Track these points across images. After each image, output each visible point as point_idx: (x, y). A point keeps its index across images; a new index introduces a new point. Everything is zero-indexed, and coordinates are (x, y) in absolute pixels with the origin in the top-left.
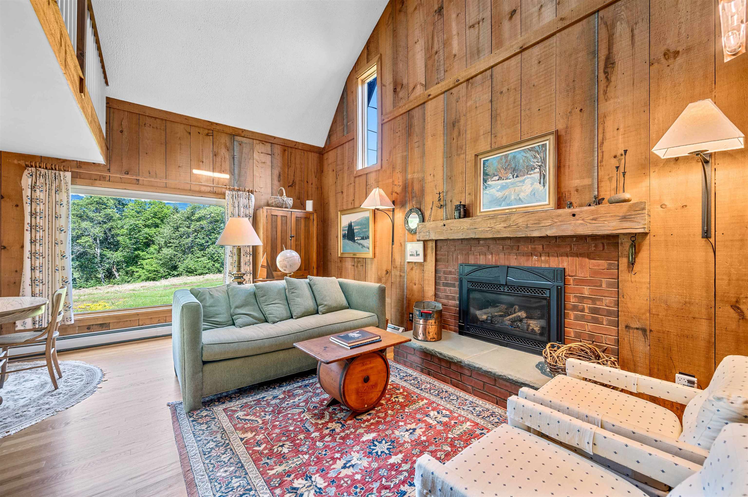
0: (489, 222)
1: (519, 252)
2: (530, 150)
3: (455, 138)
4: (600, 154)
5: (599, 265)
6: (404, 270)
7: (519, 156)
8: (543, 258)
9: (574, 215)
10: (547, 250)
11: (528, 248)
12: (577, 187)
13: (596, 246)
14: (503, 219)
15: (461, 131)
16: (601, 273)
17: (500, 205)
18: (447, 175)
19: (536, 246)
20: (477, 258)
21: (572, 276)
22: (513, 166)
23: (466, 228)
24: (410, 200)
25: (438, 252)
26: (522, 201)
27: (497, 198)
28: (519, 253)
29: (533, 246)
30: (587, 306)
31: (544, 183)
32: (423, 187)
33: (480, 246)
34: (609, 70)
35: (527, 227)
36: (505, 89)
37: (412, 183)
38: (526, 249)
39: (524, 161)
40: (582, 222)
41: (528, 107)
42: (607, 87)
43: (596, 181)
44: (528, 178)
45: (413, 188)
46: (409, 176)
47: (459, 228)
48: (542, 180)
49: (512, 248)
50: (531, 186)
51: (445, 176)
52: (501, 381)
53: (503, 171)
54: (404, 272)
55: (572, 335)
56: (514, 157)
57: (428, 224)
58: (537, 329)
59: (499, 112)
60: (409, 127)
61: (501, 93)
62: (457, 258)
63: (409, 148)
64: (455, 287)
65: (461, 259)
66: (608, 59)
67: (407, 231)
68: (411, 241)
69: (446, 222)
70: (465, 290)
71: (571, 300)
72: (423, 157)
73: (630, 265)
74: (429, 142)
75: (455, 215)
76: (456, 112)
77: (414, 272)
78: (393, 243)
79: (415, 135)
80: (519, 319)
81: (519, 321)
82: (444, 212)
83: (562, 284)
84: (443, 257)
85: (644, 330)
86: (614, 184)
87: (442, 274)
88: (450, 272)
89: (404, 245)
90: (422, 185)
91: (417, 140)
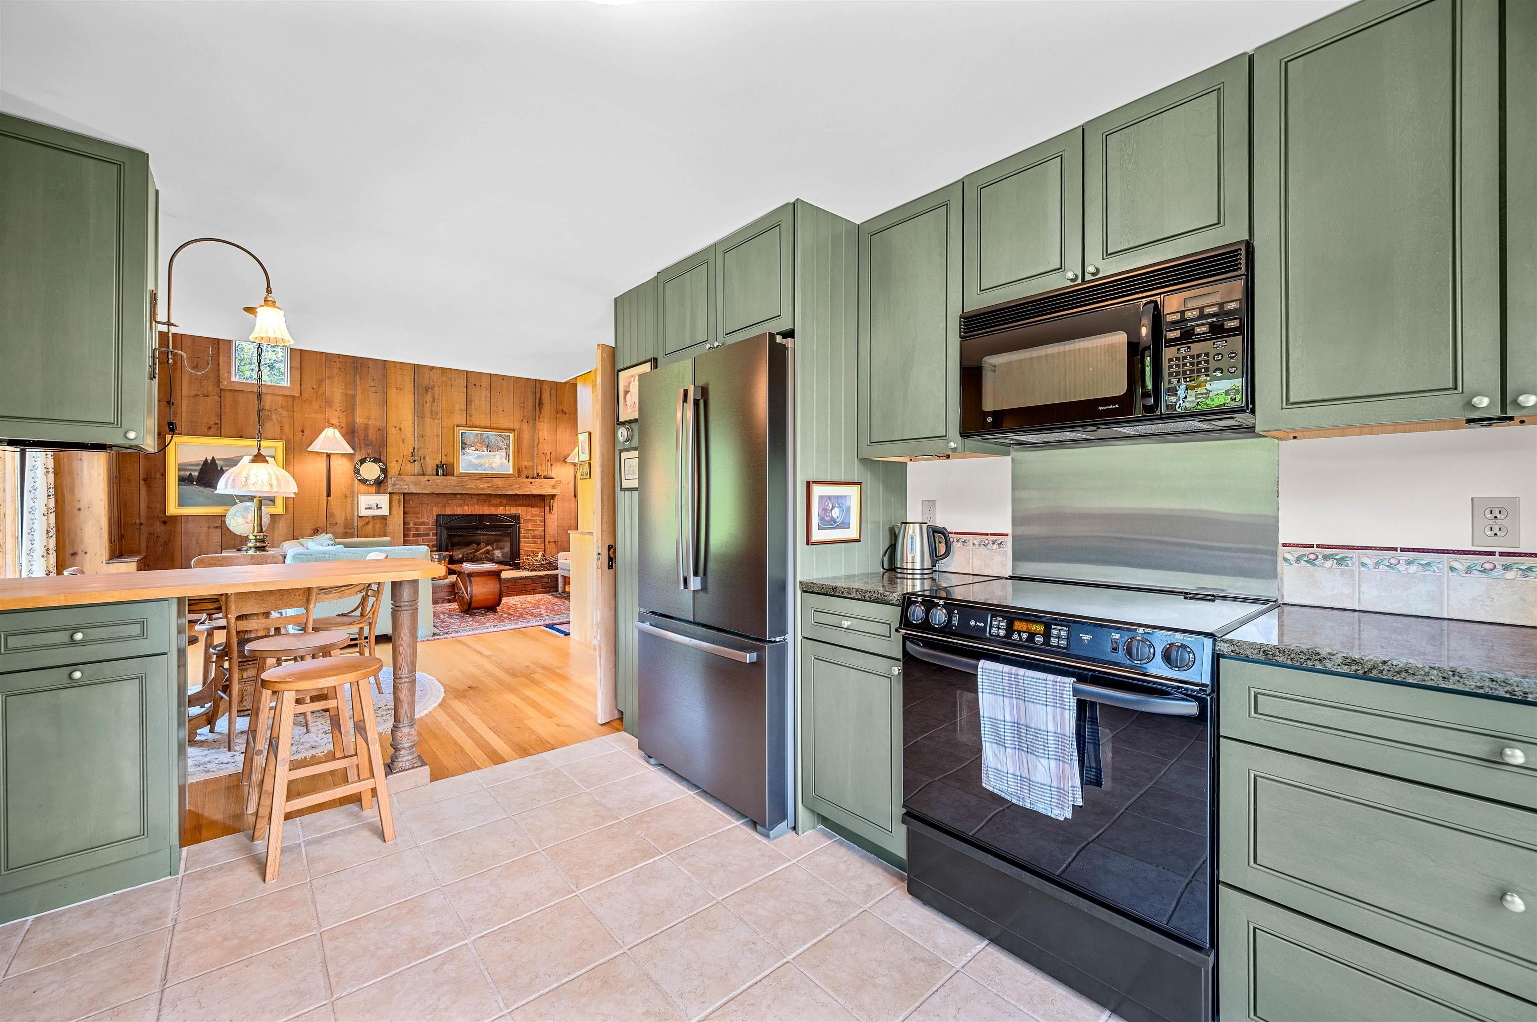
0: (474, 481)
2: (500, 436)
3: (428, 402)
4: (537, 450)
5: (536, 512)
6: (353, 525)
7: (490, 437)
8: (507, 508)
9: (531, 483)
10: (509, 503)
11: (497, 501)
12: (526, 466)
13: (534, 501)
14: (486, 481)
15: (435, 398)
16: (537, 515)
17: (477, 470)
18: (418, 433)
19: (503, 501)
20: (453, 509)
21: (523, 518)
22: (487, 443)
23: (453, 484)
24: (361, 447)
25: (405, 505)
26: (494, 469)
27: (474, 463)
29: (501, 501)
30: (530, 534)
31: (508, 460)
32: (383, 437)
34: (541, 406)
35: (504, 487)
36: (477, 384)
37: (366, 429)
38: (495, 502)
39: (495, 442)
40: (535, 487)
42: (540, 414)
43: (535, 465)
44: (498, 454)
45: (367, 435)
46: (360, 420)
47: (446, 484)
48: (507, 457)
49: (485, 501)
50: (500, 460)
51: (415, 433)
52: (519, 581)
53: (479, 445)
54: (352, 528)
55: (523, 553)
56: (488, 437)
57: (407, 478)
58: (500, 555)
59: (473, 398)
60: (359, 365)
61: (475, 385)
62: (431, 510)
63: (359, 388)
64: (429, 536)
65: (436, 511)
66: (540, 399)
67: (359, 482)
68: (365, 494)
69: (428, 478)
70: (444, 536)
71: (523, 533)
72: (384, 405)
73: (550, 510)
74: (393, 394)
75: (437, 472)
76: (430, 379)
77: (370, 526)
78: (329, 494)
79: (370, 378)
80: (488, 552)
81: (487, 553)
82: (416, 468)
83: (520, 523)
84: (412, 510)
85: (555, 542)
86: (543, 468)
87: (412, 525)
88: (423, 523)
89: (353, 497)
90: (383, 434)
91: (373, 384)
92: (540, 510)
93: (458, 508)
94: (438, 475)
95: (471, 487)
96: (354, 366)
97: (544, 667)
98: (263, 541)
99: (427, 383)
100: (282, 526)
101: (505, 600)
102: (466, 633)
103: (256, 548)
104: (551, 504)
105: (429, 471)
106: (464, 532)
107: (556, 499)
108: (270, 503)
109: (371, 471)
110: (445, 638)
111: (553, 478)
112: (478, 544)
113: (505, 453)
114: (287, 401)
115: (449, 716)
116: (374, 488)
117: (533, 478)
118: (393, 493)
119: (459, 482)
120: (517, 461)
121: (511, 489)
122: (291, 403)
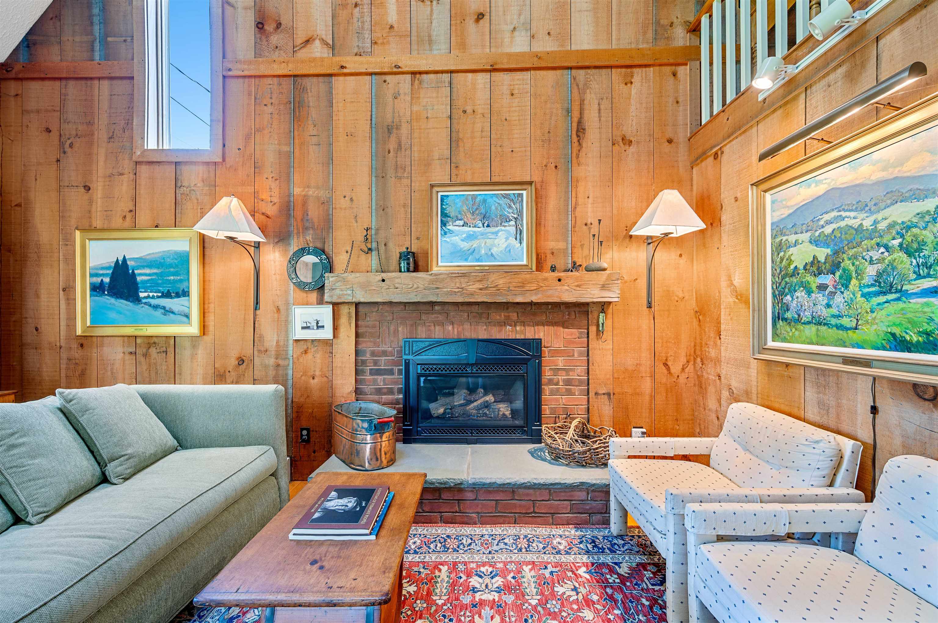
0: (457, 280)
1: (490, 320)
2: (505, 196)
3: (391, 151)
4: (574, 219)
5: (572, 334)
6: (287, 354)
7: (489, 200)
8: (518, 328)
9: (559, 280)
10: (522, 319)
11: (500, 316)
12: (552, 249)
13: (569, 315)
14: (478, 279)
15: (403, 143)
16: (573, 342)
17: (466, 260)
18: (377, 205)
19: (511, 314)
20: (430, 330)
21: (547, 347)
22: (483, 211)
23: (422, 286)
24: (298, 233)
25: (360, 323)
26: (495, 258)
27: (461, 249)
28: (489, 323)
29: (506, 314)
30: (561, 377)
31: (520, 240)
32: (328, 215)
33: (436, 313)
34: (581, 134)
35: (509, 290)
36: (469, 109)
37: (305, 203)
38: (498, 317)
39: (496, 209)
40: (567, 288)
41: (499, 144)
42: (579, 151)
43: (570, 246)
44: (502, 231)
45: (305, 213)
46: (297, 191)
47: (410, 286)
48: (518, 235)
49: (480, 315)
50: (506, 241)
51: (374, 204)
53: (469, 216)
54: (286, 358)
55: (548, 412)
56: (485, 201)
57: (359, 278)
58: (508, 413)
59: (461, 135)
60: (297, 105)
61: (465, 112)
62: (396, 332)
63: (297, 141)
64: (393, 374)
65: (404, 332)
66: (579, 122)
67: (295, 287)
68: (303, 304)
70: (413, 376)
71: (547, 374)
72: (329, 164)
73: (599, 333)
74: (340, 143)
75: (400, 265)
76: (394, 112)
77: (309, 356)
78: (257, 307)
79: (310, 122)
80: (487, 405)
81: (486, 407)
83: (540, 357)
84: (370, 330)
85: (609, 394)
86: (586, 252)
87: (368, 357)
88: (382, 353)
89: (286, 311)
90: (328, 210)
91: (315, 133)
92: (581, 333)
93: (437, 328)
96: (290, 108)
99: (390, 120)
104: (601, 321)
105: (389, 266)
106: (447, 370)
107: (610, 311)
108: (185, 319)
111: (604, 270)
112: (472, 390)
113: (514, 228)
114: (209, 172)
116: (314, 296)
117: (566, 271)
118: (336, 303)
119: (435, 282)
120: (534, 240)
121: (523, 293)
122: (212, 175)
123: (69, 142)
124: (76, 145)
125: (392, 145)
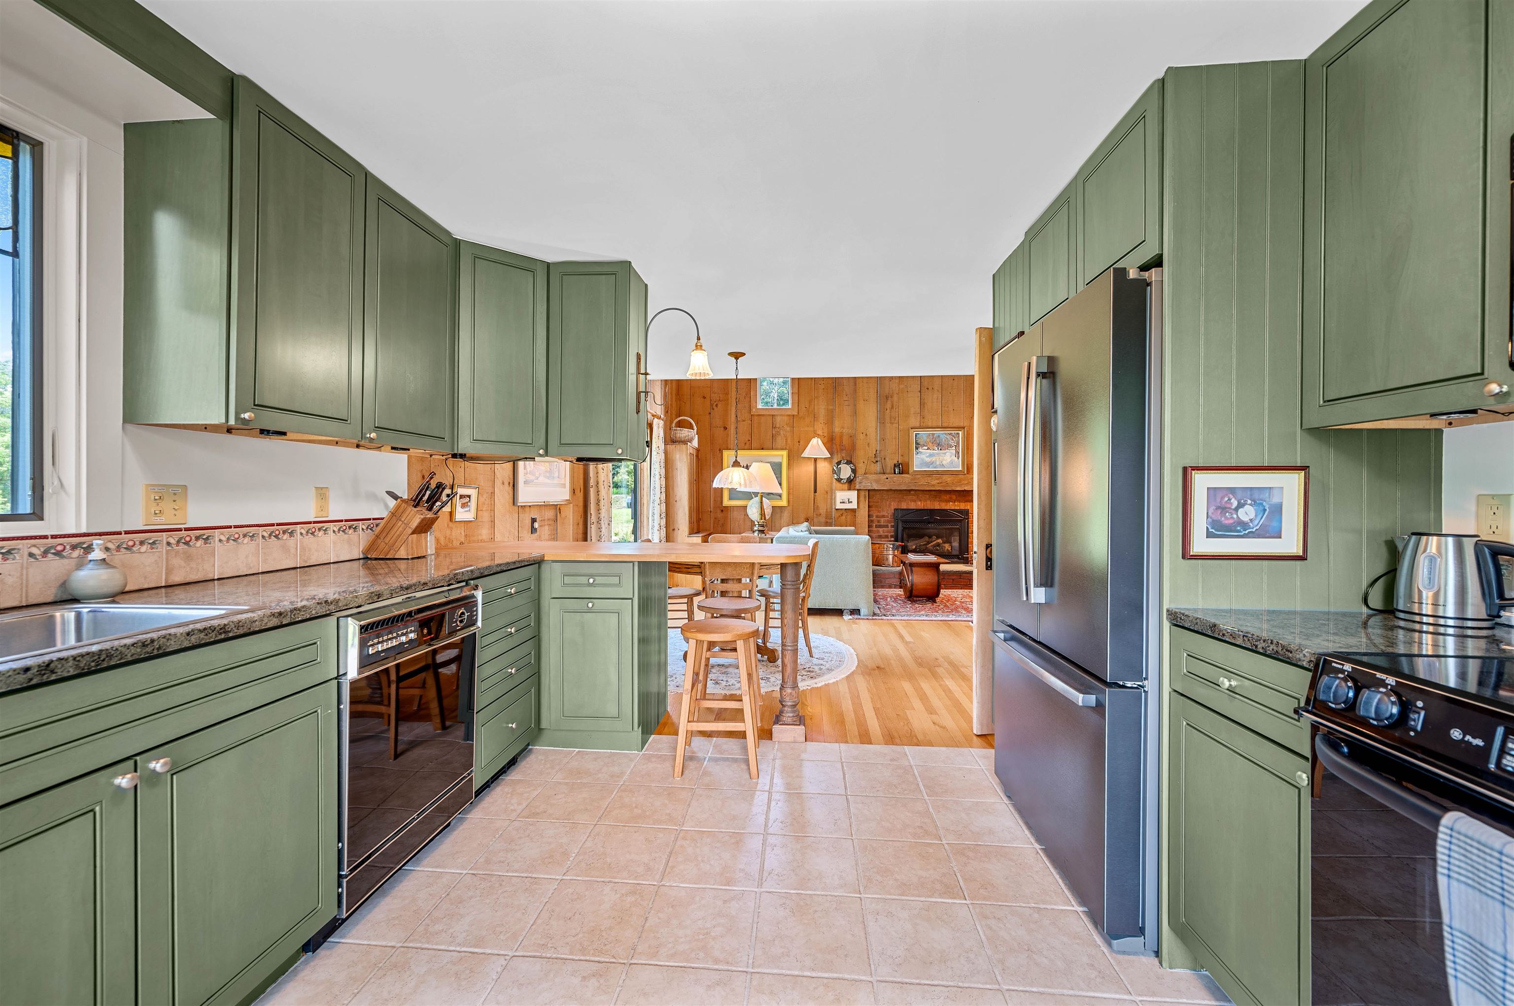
0: (923, 478)
1: (941, 499)
2: (950, 434)
3: (888, 409)
6: (832, 516)
7: (941, 436)
8: (955, 503)
10: (958, 498)
11: (947, 497)
14: (937, 478)
15: (894, 405)
17: (929, 467)
18: (880, 437)
19: (952, 496)
20: (908, 504)
21: (972, 514)
22: (938, 442)
23: (907, 482)
24: (837, 452)
25: (870, 500)
26: (944, 467)
27: (926, 461)
28: (941, 501)
29: (950, 496)
32: (854, 443)
33: (911, 495)
35: (953, 484)
36: (930, 388)
37: (841, 437)
39: (945, 441)
41: (946, 406)
44: (948, 452)
45: (841, 441)
46: (837, 430)
47: (901, 481)
48: (957, 455)
49: (936, 497)
50: (950, 458)
51: (878, 437)
53: (930, 444)
54: (832, 519)
55: (971, 547)
56: (939, 436)
57: (870, 476)
58: (947, 549)
59: (926, 401)
60: (837, 384)
61: (928, 388)
62: (890, 505)
63: (837, 403)
64: (888, 527)
65: (894, 505)
67: (836, 481)
68: (840, 490)
69: (887, 476)
70: (900, 528)
71: (972, 527)
72: (854, 416)
74: (861, 405)
75: (895, 470)
76: (889, 388)
77: (844, 517)
78: (815, 491)
79: (844, 394)
80: (938, 545)
81: (935, 546)
82: (878, 467)
83: (968, 518)
84: (876, 504)
87: (874, 518)
88: (883, 516)
89: (832, 493)
90: (854, 440)
91: (847, 399)
93: (912, 503)
94: (895, 473)
95: (923, 484)
96: (834, 386)
97: (951, 663)
98: (763, 526)
99: (888, 392)
100: (786, 515)
101: (944, 592)
102: (900, 618)
103: (759, 531)
105: (888, 471)
106: (917, 525)
108: (779, 497)
109: (846, 472)
110: (881, 619)
112: (930, 537)
113: (954, 451)
114: (790, 419)
115: (849, 689)
116: (846, 486)
118: (860, 490)
119: (912, 479)
120: (965, 458)
121: (960, 486)
122: (792, 421)
123: (715, 403)
124: (719, 406)
125: (889, 405)
